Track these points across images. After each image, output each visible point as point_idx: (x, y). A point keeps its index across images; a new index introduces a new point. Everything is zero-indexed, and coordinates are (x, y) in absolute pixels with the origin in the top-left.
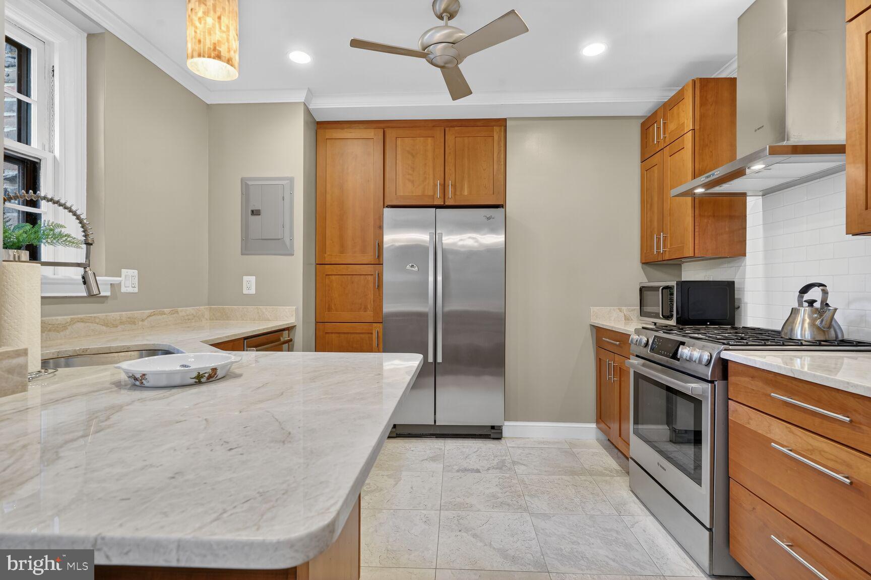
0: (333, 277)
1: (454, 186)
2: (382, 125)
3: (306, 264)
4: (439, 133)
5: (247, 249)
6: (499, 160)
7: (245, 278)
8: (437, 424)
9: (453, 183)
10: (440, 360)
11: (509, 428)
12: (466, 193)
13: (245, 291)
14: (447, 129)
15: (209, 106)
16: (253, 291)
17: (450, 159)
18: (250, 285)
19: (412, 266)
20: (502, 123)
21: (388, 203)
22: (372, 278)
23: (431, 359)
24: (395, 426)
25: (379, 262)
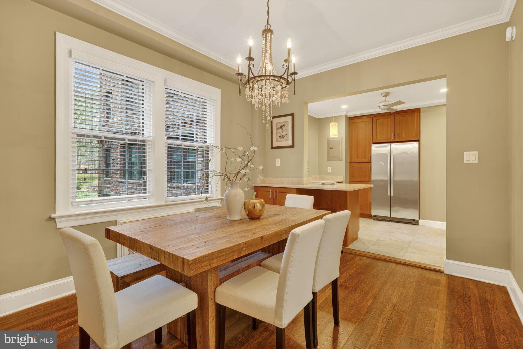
0: (355, 167)
1: (399, 134)
2: (372, 116)
3: (346, 163)
4: (393, 117)
5: (329, 159)
6: (417, 124)
7: (328, 167)
8: (391, 217)
9: (398, 133)
10: (392, 195)
11: (421, 222)
12: (404, 136)
13: (328, 171)
14: (396, 115)
15: (318, 119)
16: (331, 171)
17: (397, 125)
18: (329, 169)
19: (382, 163)
20: (418, 110)
21: (374, 142)
22: (368, 167)
23: (389, 194)
24: (376, 216)
25: (370, 162)
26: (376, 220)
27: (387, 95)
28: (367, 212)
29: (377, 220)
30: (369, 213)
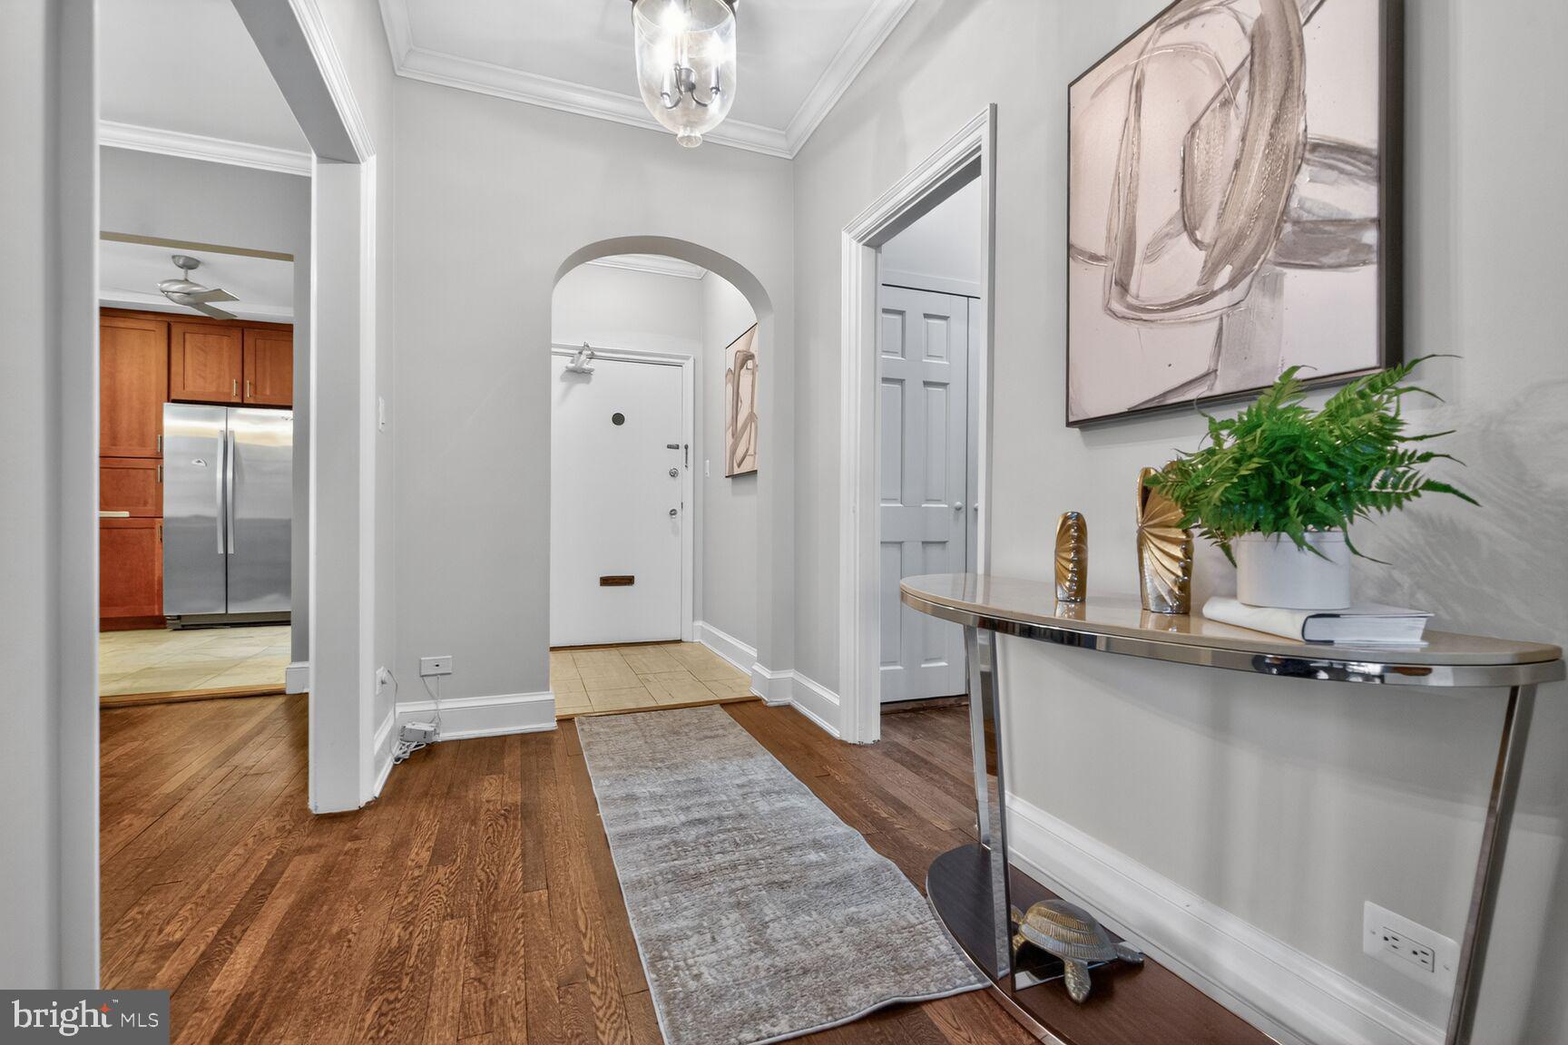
1: (254, 385)
2: (169, 318)
8: (229, 613)
10: (231, 551)
14: (245, 329)
17: (248, 359)
19: (199, 462)
21: (173, 397)
22: (152, 472)
23: (221, 551)
24: (179, 617)
25: (159, 457)
26: (179, 630)
27: (190, 265)
28: (147, 611)
29: (184, 628)
30: (157, 613)
